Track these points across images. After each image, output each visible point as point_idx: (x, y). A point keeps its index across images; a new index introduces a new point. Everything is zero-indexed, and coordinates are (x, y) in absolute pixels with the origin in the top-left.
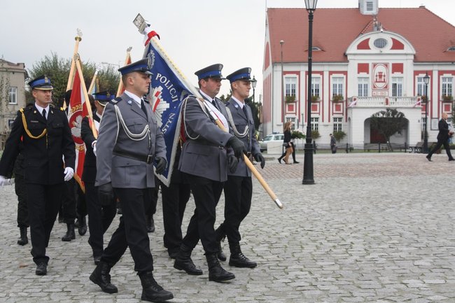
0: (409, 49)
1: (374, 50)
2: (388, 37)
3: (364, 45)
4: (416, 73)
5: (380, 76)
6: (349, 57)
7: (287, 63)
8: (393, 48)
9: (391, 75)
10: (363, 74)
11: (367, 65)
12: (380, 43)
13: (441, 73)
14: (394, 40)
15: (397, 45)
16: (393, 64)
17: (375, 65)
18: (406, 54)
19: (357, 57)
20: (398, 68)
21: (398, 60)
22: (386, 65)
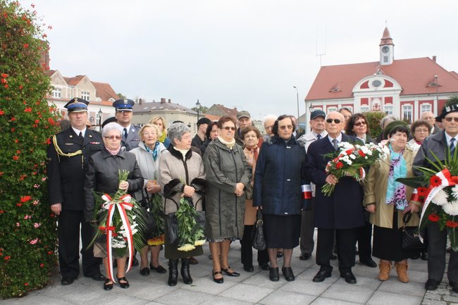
0: (397, 86)
1: (372, 88)
2: (382, 79)
3: (365, 86)
4: (402, 103)
5: (376, 107)
6: (355, 95)
7: (314, 100)
8: (386, 86)
9: (384, 105)
10: (365, 106)
11: (367, 99)
12: (377, 84)
13: (420, 102)
14: (386, 81)
15: (388, 84)
16: (386, 98)
17: (372, 99)
18: (395, 90)
19: (359, 94)
20: (389, 100)
21: (388, 95)
22: (380, 99)
